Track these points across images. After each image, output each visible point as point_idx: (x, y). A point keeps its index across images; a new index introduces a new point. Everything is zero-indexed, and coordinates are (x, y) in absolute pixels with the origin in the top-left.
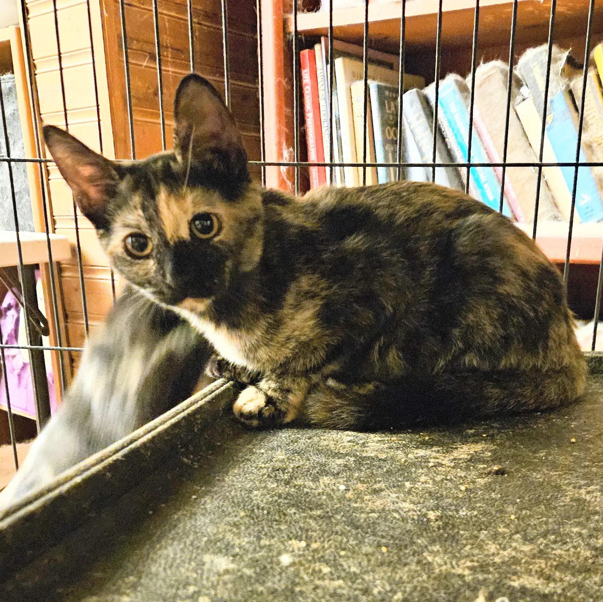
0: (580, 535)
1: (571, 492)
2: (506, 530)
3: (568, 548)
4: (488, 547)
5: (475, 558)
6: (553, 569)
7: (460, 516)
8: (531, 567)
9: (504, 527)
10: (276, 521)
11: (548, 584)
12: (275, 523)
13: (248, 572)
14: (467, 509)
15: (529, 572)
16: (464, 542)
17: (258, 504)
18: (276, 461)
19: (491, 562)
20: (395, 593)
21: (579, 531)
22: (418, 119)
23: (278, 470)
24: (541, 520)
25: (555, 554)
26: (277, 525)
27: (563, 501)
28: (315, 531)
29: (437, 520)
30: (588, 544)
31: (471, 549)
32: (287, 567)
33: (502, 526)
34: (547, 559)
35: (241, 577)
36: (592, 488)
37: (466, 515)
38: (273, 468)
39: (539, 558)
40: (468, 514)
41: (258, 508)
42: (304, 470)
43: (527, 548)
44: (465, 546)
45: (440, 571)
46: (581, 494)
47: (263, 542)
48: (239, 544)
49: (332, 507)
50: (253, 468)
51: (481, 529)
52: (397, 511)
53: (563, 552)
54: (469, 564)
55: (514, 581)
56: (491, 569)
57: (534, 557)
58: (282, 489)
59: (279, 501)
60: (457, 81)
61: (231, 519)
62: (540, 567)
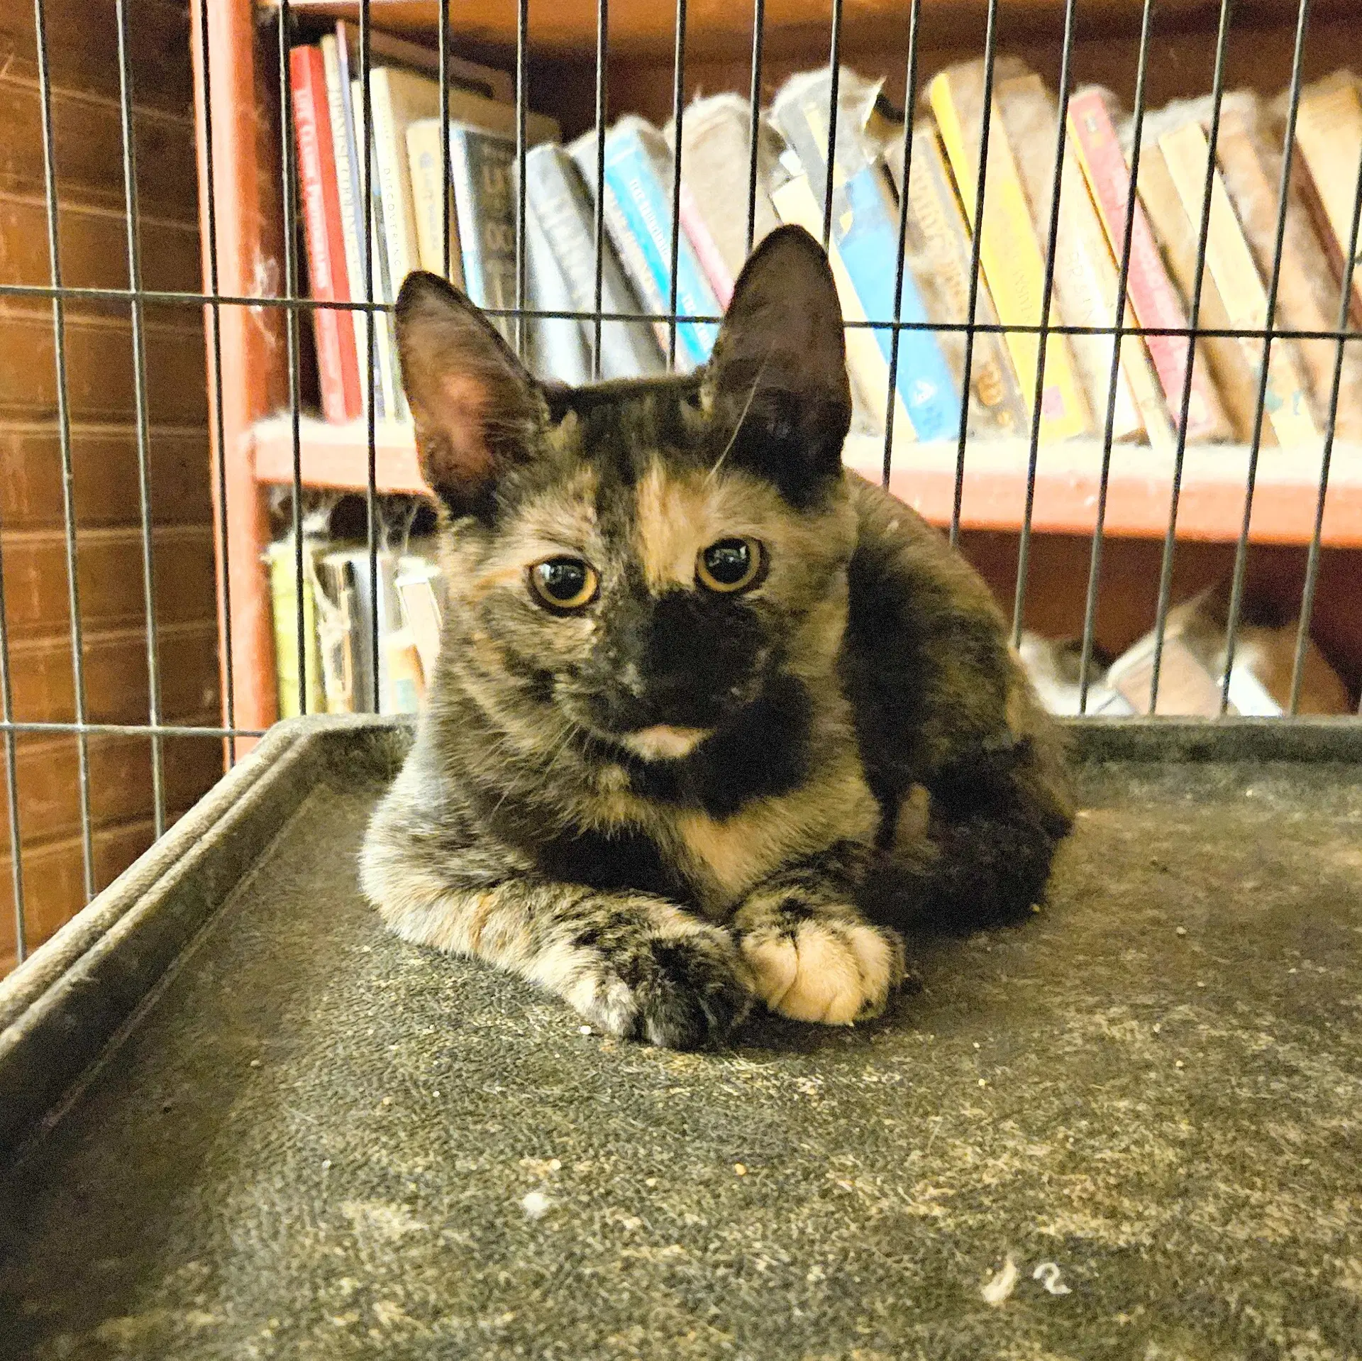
0: (1138, 1116)
1: (1074, 1020)
2: (977, 1111)
3: (1123, 1145)
4: (958, 1152)
5: (942, 1179)
6: (1114, 1193)
7: (867, 1086)
8: (1066, 1191)
9: (972, 1106)
10: (471, 1113)
11: (1117, 1226)
12: (469, 1119)
13: (460, 1237)
14: (877, 1070)
15: (1067, 1203)
16: (903, 1142)
17: (411, 1076)
18: (408, 972)
19: (979, 1186)
20: (806, 1267)
21: (1131, 1107)
22: (560, 208)
23: (421, 993)
24: (1041, 1086)
25: (1103, 1160)
26: (476, 1123)
27: (1069, 1043)
28: (567, 1135)
29: (822, 1098)
30: (1162, 1135)
31: (924, 1157)
32: (542, 1221)
33: (967, 1104)
34: (1092, 1171)
35: (447, 1249)
36: (1114, 1011)
37: (880, 1082)
38: (408, 990)
39: (1074, 1170)
40: (884, 1079)
41: (415, 1084)
42: (481, 992)
43: (1040, 1150)
44: (908, 1151)
45: (881, 1211)
46: (1099, 1025)
47: (462, 1165)
48: (411, 1173)
49: (582, 1076)
50: (362, 990)
51: (926, 1114)
52: (728, 1081)
53: (1117, 1156)
54: (932, 1192)
55: (1045, 1224)
56: (987, 1201)
57: (1062, 1169)
58: (449, 1039)
59: (456, 1066)
60: (643, 135)
61: (362, 1113)
62: (1085, 1190)
